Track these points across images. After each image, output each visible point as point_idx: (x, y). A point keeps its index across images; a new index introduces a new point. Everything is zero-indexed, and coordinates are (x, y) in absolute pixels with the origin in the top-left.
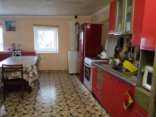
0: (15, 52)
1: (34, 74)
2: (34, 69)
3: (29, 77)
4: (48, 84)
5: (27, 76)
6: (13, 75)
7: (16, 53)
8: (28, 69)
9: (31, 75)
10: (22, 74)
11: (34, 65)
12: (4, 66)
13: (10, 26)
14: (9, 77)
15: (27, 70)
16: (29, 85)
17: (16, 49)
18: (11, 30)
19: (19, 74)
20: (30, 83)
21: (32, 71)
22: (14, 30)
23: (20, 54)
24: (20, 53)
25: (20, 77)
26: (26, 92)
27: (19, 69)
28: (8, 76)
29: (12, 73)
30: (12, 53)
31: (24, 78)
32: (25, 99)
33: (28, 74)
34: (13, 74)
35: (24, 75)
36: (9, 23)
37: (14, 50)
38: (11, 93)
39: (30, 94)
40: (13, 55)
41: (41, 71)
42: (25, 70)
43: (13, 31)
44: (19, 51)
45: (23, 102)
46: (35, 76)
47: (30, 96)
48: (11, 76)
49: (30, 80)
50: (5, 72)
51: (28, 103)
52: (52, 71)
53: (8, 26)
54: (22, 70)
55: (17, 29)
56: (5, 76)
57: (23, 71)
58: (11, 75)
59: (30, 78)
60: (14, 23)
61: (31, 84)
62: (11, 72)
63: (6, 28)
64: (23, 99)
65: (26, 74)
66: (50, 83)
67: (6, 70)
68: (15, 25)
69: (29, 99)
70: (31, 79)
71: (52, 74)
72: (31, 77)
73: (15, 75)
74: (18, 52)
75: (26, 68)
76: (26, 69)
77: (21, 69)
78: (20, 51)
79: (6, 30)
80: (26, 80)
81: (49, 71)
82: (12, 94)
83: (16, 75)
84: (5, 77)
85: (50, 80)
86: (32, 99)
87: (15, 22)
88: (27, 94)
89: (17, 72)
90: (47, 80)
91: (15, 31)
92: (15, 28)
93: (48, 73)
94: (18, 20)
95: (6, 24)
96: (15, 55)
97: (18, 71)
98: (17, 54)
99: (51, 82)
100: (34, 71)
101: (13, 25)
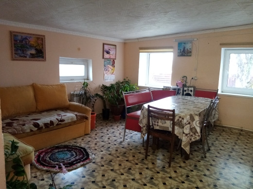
0: (185, 89)
1: (194, 130)
2: (195, 122)
3: (184, 133)
4: (225, 155)
5: (181, 130)
6: (160, 124)
7: (185, 91)
8: (183, 119)
9: (187, 131)
10: (174, 124)
11: (196, 115)
12: (150, 109)
13: (185, 48)
14: (155, 125)
15: (181, 121)
16: (182, 147)
17: (188, 85)
18: (184, 56)
19: (168, 124)
20: (183, 144)
21: (189, 123)
22: (189, 54)
23: (192, 93)
24: (191, 91)
25: (170, 129)
26: (182, 156)
27: (170, 117)
28: (154, 123)
29: (160, 120)
30: (179, 89)
31: (176, 132)
32: (173, 167)
33: (183, 128)
34: (161, 122)
35: (176, 127)
36: (183, 44)
37: (184, 86)
38: (160, 150)
39: (184, 162)
40: (181, 94)
41: (225, 127)
42: (178, 120)
43: (187, 56)
44: (190, 89)
45: (168, 170)
46: (195, 134)
47: (183, 165)
48: (158, 125)
49: (185, 139)
50: (151, 117)
51: (173, 175)
52: (247, 132)
53: (181, 50)
54: (173, 120)
55: (194, 52)
56: (151, 122)
57: (176, 120)
58: (158, 122)
59: (184, 135)
60: (191, 44)
61: (185, 145)
62: (158, 118)
63: (178, 53)
64: (170, 166)
65: (180, 127)
66: (231, 154)
67: (152, 113)
68: (191, 47)
69: (179, 170)
70: (186, 137)
71: (243, 139)
72: (186, 135)
73: (163, 125)
74: (188, 89)
75: (180, 117)
76: (180, 119)
77: (172, 118)
78: (192, 89)
79: (178, 56)
80: (179, 138)
81: (242, 130)
82: (161, 152)
83: (165, 125)
84: (151, 124)
85: (233, 149)
86: (184, 171)
87: (191, 42)
88: (180, 159)
89: (167, 121)
90: (229, 146)
91: (190, 56)
92: (191, 52)
93: (238, 134)
94: (196, 39)
95: (179, 47)
96: (185, 93)
97: (168, 119)
98: (187, 92)
99: (234, 153)
100: (195, 126)
101: (188, 46)
